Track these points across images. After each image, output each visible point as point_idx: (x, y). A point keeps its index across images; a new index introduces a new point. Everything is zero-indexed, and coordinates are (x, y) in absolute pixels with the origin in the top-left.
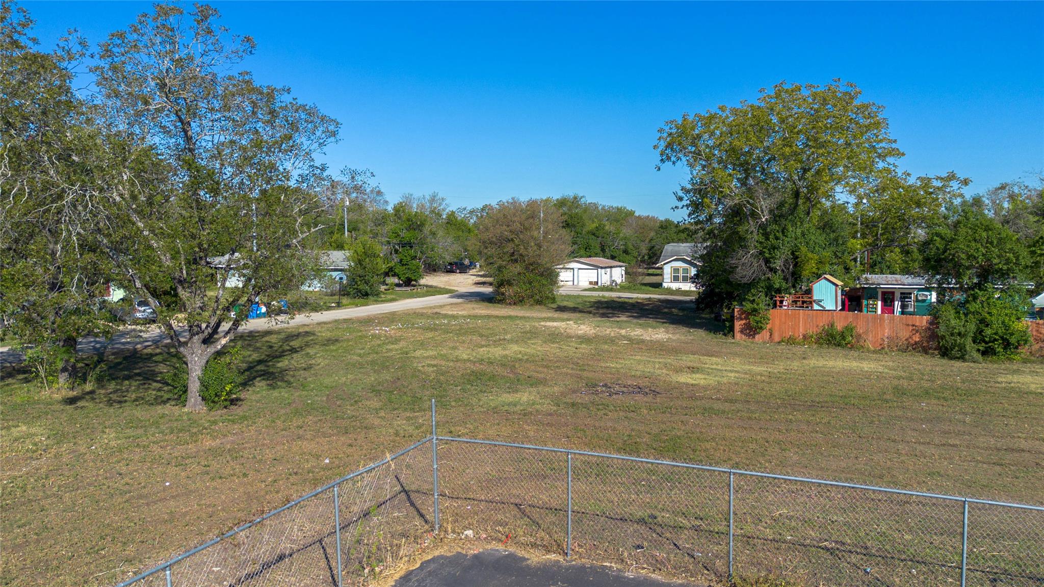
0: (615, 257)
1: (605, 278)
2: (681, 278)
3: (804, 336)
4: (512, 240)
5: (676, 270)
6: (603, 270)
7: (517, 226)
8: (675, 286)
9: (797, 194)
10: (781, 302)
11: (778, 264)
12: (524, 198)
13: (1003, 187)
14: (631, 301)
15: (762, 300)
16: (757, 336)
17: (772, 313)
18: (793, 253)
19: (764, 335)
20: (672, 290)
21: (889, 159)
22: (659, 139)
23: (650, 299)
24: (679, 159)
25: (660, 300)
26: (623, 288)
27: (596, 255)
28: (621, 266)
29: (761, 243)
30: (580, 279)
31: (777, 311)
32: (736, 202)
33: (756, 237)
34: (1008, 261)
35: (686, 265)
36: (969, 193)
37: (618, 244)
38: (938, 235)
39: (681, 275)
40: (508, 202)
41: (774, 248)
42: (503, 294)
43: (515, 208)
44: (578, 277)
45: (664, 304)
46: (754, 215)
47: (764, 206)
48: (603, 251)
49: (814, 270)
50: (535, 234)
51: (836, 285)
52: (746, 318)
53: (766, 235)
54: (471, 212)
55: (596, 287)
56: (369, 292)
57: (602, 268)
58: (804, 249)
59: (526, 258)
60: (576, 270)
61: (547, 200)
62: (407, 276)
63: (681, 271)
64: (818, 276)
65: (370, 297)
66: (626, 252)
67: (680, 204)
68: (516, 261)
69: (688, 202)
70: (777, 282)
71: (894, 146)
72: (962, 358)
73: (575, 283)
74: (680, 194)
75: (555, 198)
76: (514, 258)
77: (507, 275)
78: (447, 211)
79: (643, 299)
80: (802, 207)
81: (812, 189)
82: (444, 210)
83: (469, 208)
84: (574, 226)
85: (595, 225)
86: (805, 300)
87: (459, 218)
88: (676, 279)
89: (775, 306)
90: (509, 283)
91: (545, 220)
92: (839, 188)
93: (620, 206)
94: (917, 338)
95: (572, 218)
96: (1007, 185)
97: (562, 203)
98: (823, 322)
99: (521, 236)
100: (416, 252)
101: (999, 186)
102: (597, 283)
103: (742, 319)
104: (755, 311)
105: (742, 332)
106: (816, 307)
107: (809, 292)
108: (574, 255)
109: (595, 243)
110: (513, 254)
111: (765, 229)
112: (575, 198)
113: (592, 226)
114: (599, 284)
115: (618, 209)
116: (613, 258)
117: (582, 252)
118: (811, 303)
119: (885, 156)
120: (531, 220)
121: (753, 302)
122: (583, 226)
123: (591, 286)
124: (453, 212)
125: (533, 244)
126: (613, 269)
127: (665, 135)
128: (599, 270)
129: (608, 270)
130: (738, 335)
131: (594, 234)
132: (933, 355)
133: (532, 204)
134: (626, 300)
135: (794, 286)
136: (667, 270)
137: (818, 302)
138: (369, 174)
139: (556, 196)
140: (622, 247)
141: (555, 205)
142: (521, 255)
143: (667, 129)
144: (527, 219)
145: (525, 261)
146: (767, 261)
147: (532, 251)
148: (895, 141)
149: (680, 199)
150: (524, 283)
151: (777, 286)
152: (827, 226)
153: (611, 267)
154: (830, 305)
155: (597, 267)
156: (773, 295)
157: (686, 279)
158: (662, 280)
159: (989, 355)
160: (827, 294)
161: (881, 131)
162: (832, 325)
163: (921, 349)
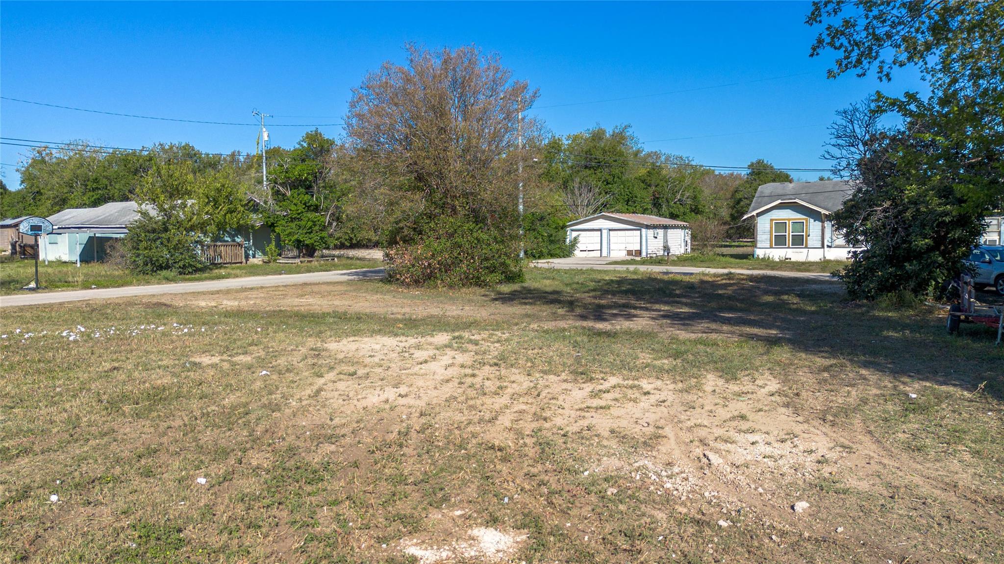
0: (677, 216)
1: (653, 244)
2: (789, 240)
5: (781, 225)
6: (651, 232)
8: (777, 254)
14: (687, 279)
20: (773, 262)
23: (730, 276)
25: (751, 278)
26: (682, 260)
27: (644, 211)
28: (685, 229)
30: (612, 246)
35: (799, 216)
37: (682, 195)
39: (789, 233)
44: (609, 242)
45: (763, 286)
48: (657, 206)
55: (638, 259)
57: (648, 227)
60: (605, 232)
63: (790, 227)
73: (605, 253)
79: (715, 275)
88: (780, 241)
102: (639, 253)
108: (601, 209)
109: (647, 197)
113: (641, 170)
114: (644, 254)
116: (673, 216)
117: (620, 204)
123: (629, 258)
126: (670, 231)
128: (644, 230)
129: (661, 232)
131: (643, 181)
134: (679, 277)
136: (764, 226)
140: (689, 202)
153: (665, 227)
155: (639, 226)
157: (799, 241)
158: (754, 244)
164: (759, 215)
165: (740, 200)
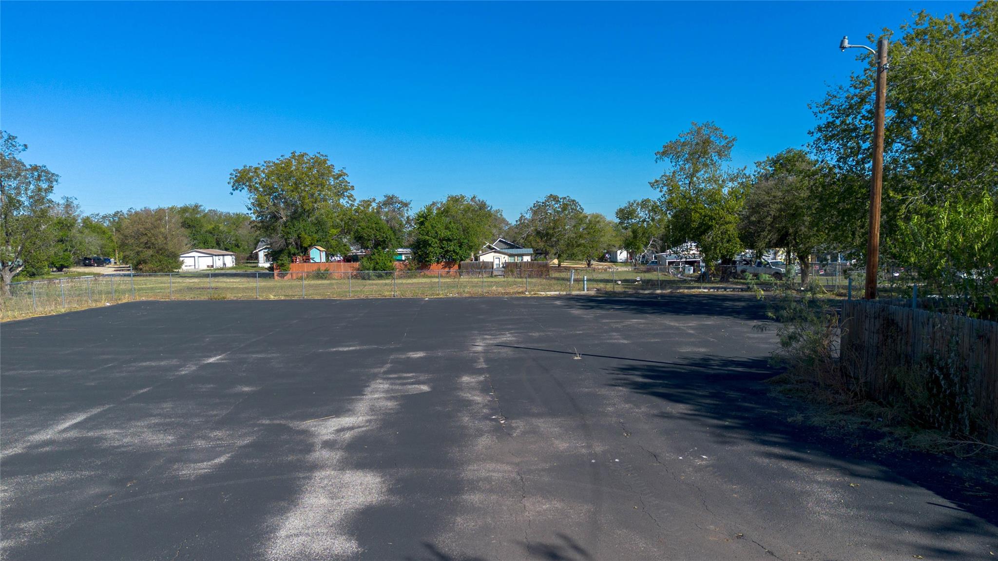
0: (228, 249)
1: (218, 262)
3: (307, 276)
4: (146, 234)
5: (266, 255)
6: (217, 257)
7: (149, 225)
9: (300, 207)
10: (296, 260)
11: (292, 241)
12: (153, 207)
15: (286, 259)
16: (285, 277)
17: (291, 265)
18: (298, 236)
19: (289, 276)
22: (230, 178)
24: (243, 188)
27: (212, 248)
28: (232, 255)
29: (283, 232)
30: (200, 264)
31: (294, 264)
32: (269, 211)
33: (281, 228)
34: (383, 237)
37: (230, 239)
40: (141, 210)
41: (289, 233)
43: (147, 214)
44: (198, 262)
46: (279, 218)
47: (284, 213)
48: (218, 245)
49: (309, 244)
50: (163, 230)
51: (320, 250)
52: (280, 269)
53: (286, 227)
54: (104, 217)
55: (213, 269)
56: (35, 273)
57: (216, 255)
58: (303, 233)
59: (157, 246)
60: (196, 258)
61: (172, 208)
62: (61, 263)
64: (311, 247)
65: (37, 277)
66: (237, 246)
68: (149, 248)
70: (293, 250)
72: (369, 279)
73: (197, 267)
75: (179, 206)
76: (147, 246)
77: (142, 256)
78: (81, 216)
82: (79, 216)
83: (102, 214)
84: (194, 227)
85: (213, 226)
87: (93, 222)
89: (293, 262)
90: (145, 262)
91: (170, 222)
93: (238, 213)
95: (192, 221)
97: (184, 210)
98: (315, 268)
99: (152, 232)
100: (66, 246)
102: (213, 266)
103: (277, 269)
104: (283, 265)
105: (278, 276)
106: (312, 261)
107: (308, 254)
108: (194, 247)
109: (212, 240)
110: (146, 243)
111: (285, 225)
112: (196, 206)
113: (210, 227)
114: (215, 267)
115: (237, 215)
116: (226, 250)
117: (202, 245)
118: (309, 259)
120: (159, 222)
121: (281, 260)
122: (202, 226)
123: (208, 268)
124: (88, 218)
125: (161, 237)
126: (225, 257)
127: (233, 176)
128: (214, 257)
129: (221, 257)
130: (276, 277)
131: (211, 233)
132: (359, 279)
133: (160, 212)
135: (301, 252)
136: (261, 255)
137: (313, 259)
138: (74, 199)
139: (180, 205)
140: (234, 242)
141: (179, 211)
142: (153, 244)
144: (156, 221)
145: (155, 248)
146: (287, 241)
147: (160, 241)
150: (156, 262)
151: (292, 252)
152: (318, 223)
153: (223, 255)
154: (318, 260)
155: (212, 255)
156: (292, 256)
158: (258, 262)
159: (380, 277)
160: (317, 255)
161: (345, 177)
162: (319, 269)
163: (355, 277)
164: (259, 251)
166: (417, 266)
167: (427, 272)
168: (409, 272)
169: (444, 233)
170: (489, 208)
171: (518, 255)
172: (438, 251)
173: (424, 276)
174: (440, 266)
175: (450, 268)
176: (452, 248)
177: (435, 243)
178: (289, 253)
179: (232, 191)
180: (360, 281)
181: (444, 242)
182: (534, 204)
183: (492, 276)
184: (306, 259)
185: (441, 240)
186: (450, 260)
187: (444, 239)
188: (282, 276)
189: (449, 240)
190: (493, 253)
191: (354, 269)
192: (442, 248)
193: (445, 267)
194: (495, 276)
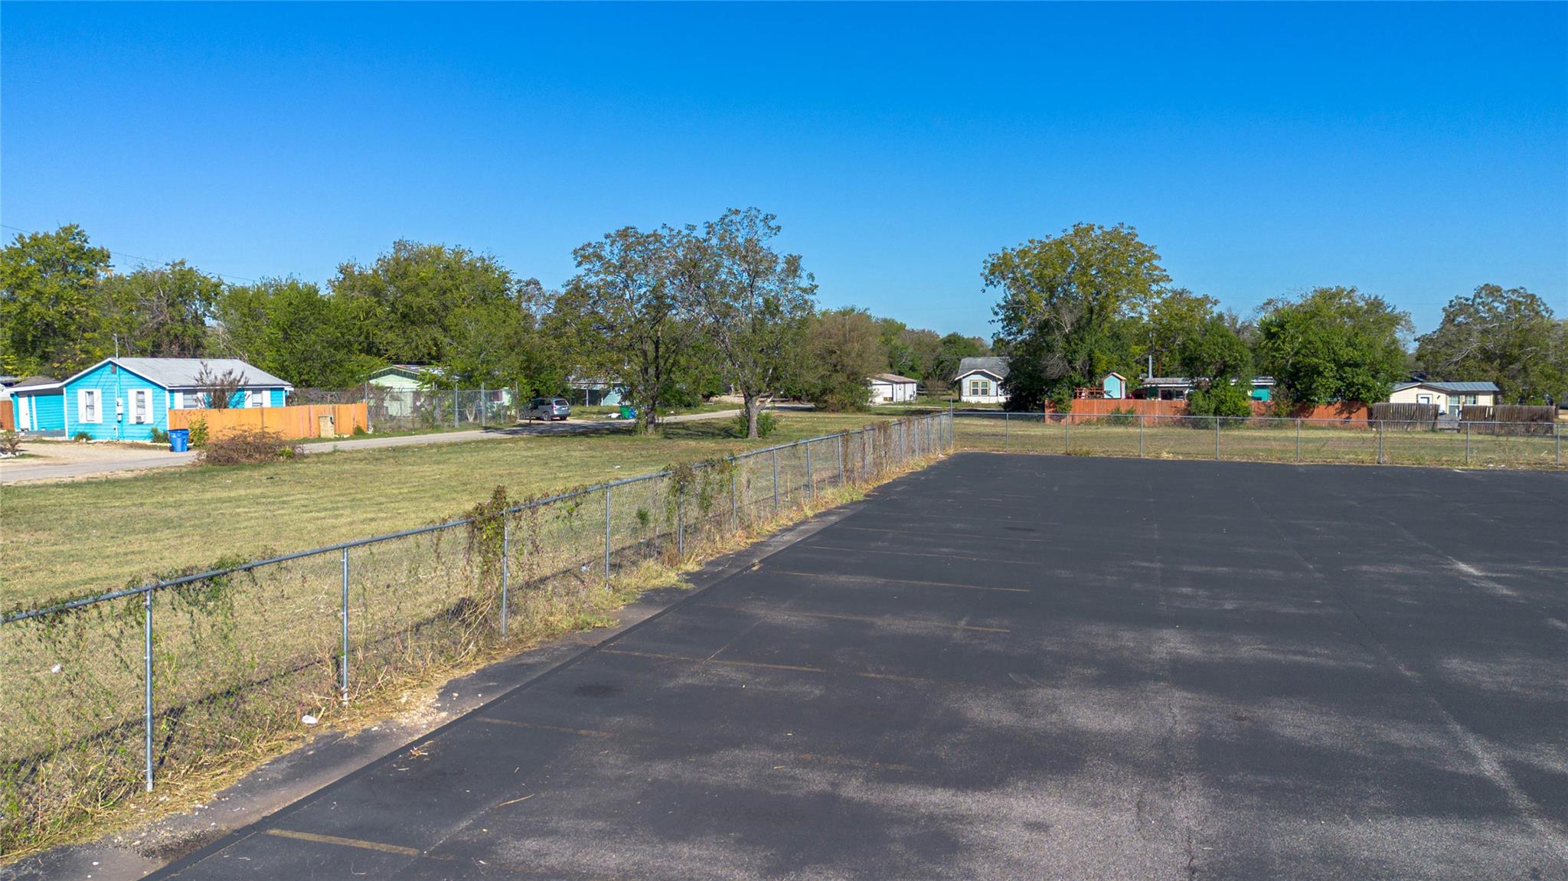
2: (980, 392)
3: (1098, 419)
4: (835, 352)
5: (975, 384)
6: (896, 386)
7: (839, 339)
8: (974, 399)
9: (1091, 311)
10: (1081, 393)
11: (1078, 364)
13: (1269, 303)
15: (1066, 392)
16: (1062, 420)
17: (1073, 402)
18: (1089, 355)
19: (1069, 418)
20: (971, 403)
21: (1161, 284)
22: (986, 268)
24: (999, 282)
28: (913, 383)
29: (1065, 349)
31: (1078, 400)
32: (1046, 317)
33: (1060, 344)
35: (984, 378)
36: (1216, 310)
37: (906, 360)
38: (1192, 340)
39: (980, 388)
41: (1075, 352)
42: (826, 401)
46: (1059, 327)
47: (1067, 320)
48: (891, 366)
49: (1105, 368)
50: (857, 346)
51: (1121, 380)
52: (1054, 407)
53: (1068, 342)
57: (897, 383)
58: (1097, 351)
59: (847, 368)
63: (980, 384)
64: (1107, 373)
67: (996, 318)
68: (837, 371)
69: (1003, 317)
70: (1077, 378)
71: (1164, 273)
72: (1206, 428)
74: (997, 309)
76: (836, 368)
80: (1095, 322)
81: (1102, 308)
86: (1098, 392)
88: (975, 392)
89: (1075, 397)
90: (831, 391)
92: (1124, 306)
94: (1179, 416)
96: (1272, 300)
98: (1112, 406)
99: (841, 348)
101: (1266, 301)
103: (1050, 408)
104: (1060, 401)
105: (1051, 418)
106: (1106, 396)
107: (1101, 385)
109: (884, 359)
111: (1067, 339)
114: (895, 400)
116: (906, 374)
118: (1102, 393)
119: (1158, 281)
120: (852, 334)
121: (1059, 394)
123: (886, 402)
125: (854, 356)
127: (989, 265)
129: (901, 385)
130: (1048, 421)
131: (882, 350)
132: (1188, 427)
135: (1090, 382)
136: (966, 384)
137: (1108, 393)
140: (908, 362)
142: (843, 365)
143: (990, 260)
144: (849, 332)
145: (846, 371)
146: (1070, 362)
147: (850, 362)
148: (1165, 270)
149: (996, 314)
151: (1077, 381)
152: (1116, 336)
153: (904, 383)
154: (1116, 395)
155: (892, 382)
156: (1075, 388)
157: (985, 392)
158: (960, 394)
159: (1224, 424)
160: (1114, 386)
161: (1155, 262)
162: (1118, 410)
163: (1181, 424)
164: (963, 377)
165: (942, 362)
166: (1291, 408)
167: (1309, 420)
168: (1274, 416)
169: (1346, 354)
170: (1389, 310)
171: (1467, 394)
172: (1335, 384)
173: (1304, 426)
174: (1332, 410)
175: (1350, 413)
176: (1360, 379)
177: (1329, 370)
178: (1072, 382)
179: (985, 288)
180: (1189, 431)
181: (1347, 369)
182: (1451, 302)
183: (1433, 430)
184: (1097, 393)
185: (1340, 366)
186: (1351, 399)
187: (1346, 364)
188: (1058, 418)
189: (1356, 365)
190: (1416, 389)
191: (1177, 410)
192: (1342, 379)
193: (1341, 412)
194: (1440, 429)
